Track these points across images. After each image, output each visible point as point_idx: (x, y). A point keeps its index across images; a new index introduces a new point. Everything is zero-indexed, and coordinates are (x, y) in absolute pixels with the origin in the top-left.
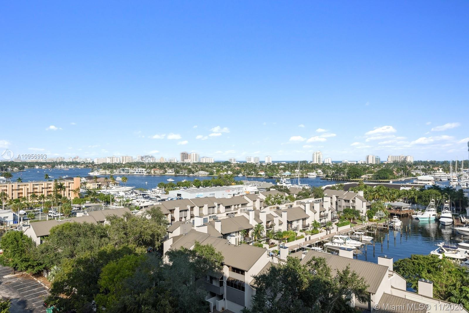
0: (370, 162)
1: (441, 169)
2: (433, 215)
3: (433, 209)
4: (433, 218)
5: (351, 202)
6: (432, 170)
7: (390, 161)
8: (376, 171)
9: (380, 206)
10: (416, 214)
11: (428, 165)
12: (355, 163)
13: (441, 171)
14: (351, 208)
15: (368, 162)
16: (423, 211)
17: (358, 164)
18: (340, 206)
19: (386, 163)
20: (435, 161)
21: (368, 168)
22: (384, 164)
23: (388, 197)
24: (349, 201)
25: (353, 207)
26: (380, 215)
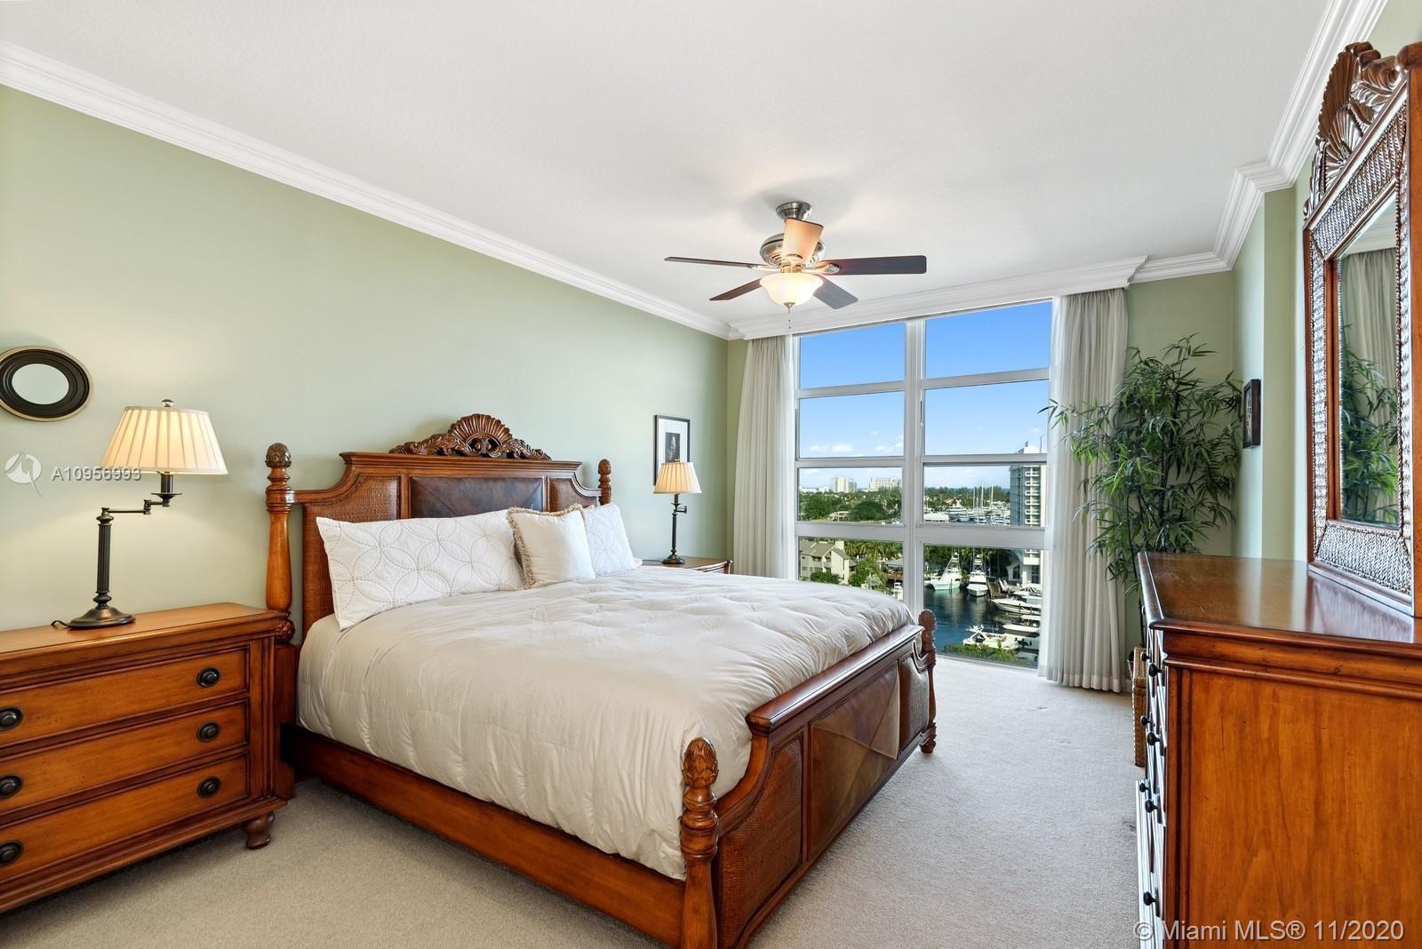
0: (840, 490)
1: (958, 502)
2: (957, 580)
3: (956, 569)
4: (957, 584)
5: (824, 560)
6: (944, 503)
7: (874, 488)
8: (853, 506)
9: (871, 567)
10: (929, 579)
11: (937, 495)
12: (815, 491)
13: (958, 505)
14: (824, 570)
15: (836, 490)
16: (940, 574)
17: (821, 493)
18: (804, 568)
19: (866, 491)
20: (946, 488)
21: (839, 500)
22: (864, 493)
23: (882, 550)
24: (820, 558)
25: (827, 568)
26: (873, 582)
